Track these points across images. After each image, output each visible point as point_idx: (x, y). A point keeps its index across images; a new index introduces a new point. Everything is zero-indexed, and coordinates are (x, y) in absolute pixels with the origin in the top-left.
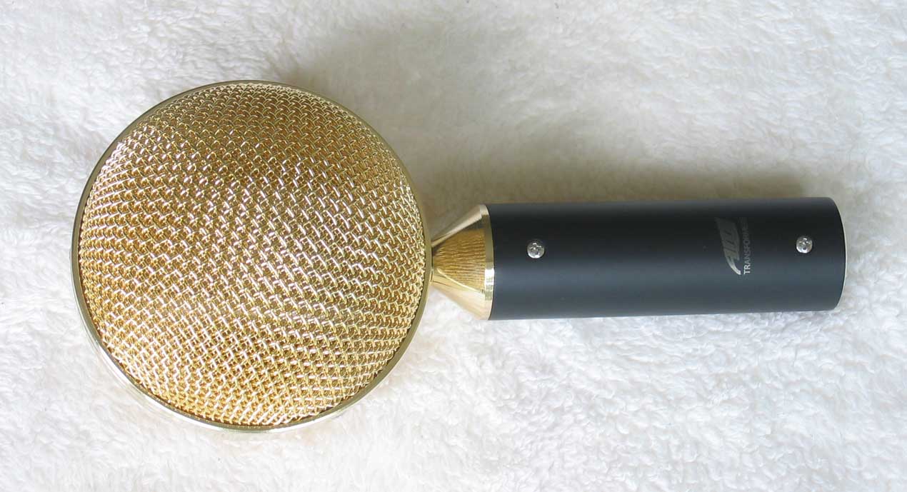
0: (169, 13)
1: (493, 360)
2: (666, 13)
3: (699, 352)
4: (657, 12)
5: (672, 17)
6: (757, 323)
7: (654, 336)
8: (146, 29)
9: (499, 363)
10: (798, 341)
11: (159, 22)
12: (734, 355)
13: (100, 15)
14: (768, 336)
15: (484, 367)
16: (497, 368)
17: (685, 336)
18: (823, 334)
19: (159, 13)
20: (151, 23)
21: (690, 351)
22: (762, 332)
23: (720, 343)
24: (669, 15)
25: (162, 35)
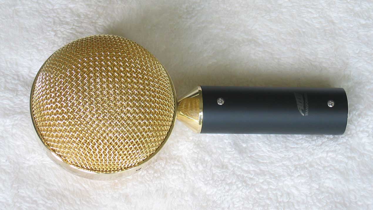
0: (62, 27)
1: (202, 164)
2: (266, 17)
3: (287, 156)
4: (263, 17)
5: (269, 18)
6: (310, 143)
7: (268, 151)
8: (53, 33)
9: (205, 165)
10: (328, 149)
11: (58, 30)
12: (302, 157)
13: (34, 29)
14: (315, 148)
15: (198, 167)
16: (204, 167)
17: (281, 150)
18: (337, 146)
19: (58, 27)
20: (55, 31)
21: (284, 156)
22: (313, 146)
23: (296, 152)
24: (268, 17)
25: (59, 36)
